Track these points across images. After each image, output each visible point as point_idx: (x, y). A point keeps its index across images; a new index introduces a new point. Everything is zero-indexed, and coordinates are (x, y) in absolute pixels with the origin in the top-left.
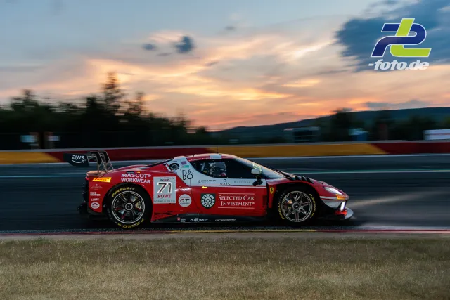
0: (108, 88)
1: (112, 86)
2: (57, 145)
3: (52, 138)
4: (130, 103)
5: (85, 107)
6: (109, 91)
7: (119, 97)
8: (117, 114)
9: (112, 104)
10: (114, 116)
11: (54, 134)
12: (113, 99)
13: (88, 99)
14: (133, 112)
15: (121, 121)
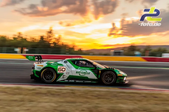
0: (49, 33)
1: (50, 32)
2: (27, 52)
3: (26, 50)
4: (56, 39)
5: (39, 39)
6: (49, 34)
7: (52, 36)
8: (50, 42)
9: (49, 39)
10: (49, 43)
11: (27, 49)
12: (50, 37)
13: (41, 36)
14: (56, 42)
15: (51, 45)
